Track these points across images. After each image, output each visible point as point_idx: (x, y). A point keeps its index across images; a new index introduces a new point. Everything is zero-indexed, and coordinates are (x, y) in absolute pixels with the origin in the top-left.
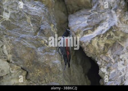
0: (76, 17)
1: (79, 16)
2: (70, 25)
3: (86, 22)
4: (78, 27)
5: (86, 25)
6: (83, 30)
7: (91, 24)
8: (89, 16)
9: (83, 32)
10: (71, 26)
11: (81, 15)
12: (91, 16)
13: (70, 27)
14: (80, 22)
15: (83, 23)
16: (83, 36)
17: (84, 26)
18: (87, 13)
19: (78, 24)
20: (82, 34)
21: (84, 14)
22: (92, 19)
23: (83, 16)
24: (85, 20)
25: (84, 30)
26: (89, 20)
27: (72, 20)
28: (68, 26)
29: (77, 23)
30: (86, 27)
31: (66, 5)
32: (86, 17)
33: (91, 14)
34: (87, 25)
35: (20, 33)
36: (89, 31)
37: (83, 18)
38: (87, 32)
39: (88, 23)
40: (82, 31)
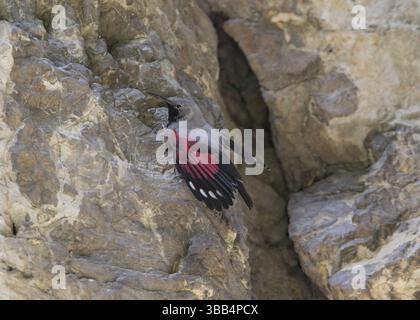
0: (316, 201)
1: (325, 199)
2: (294, 230)
3: (350, 217)
4: (323, 237)
5: (348, 230)
6: (340, 246)
7: (367, 225)
8: (359, 197)
9: (339, 253)
10: (297, 234)
11: (333, 194)
12: (366, 197)
13: (294, 236)
14: (330, 219)
15: (340, 220)
16: (340, 266)
17: (343, 232)
18: (352, 187)
19: (322, 227)
20: (337, 261)
21: (342, 191)
22: (369, 207)
23: (340, 198)
24: (345, 213)
25: (342, 248)
26: (361, 212)
27: (303, 210)
28: (287, 234)
29: (319, 222)
30: (350, 237)
32: (350, 203)
33: (366, 191)
34: (353, 229)
35: (117, 265)
36: (362, 250)
37: (340, 205)
38: (355, 255)
39: (358, 222)
40: (335, 250)
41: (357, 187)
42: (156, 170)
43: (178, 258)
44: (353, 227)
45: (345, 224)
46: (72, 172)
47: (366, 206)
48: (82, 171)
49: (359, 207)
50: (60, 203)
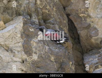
1: (91, 55)
2: (85, 62)
3: (97, 59)
4: (91, 63)
5: (97, 62)
6: (95, 65)
7: (101, 61)
8: (99, 55)
9: (94, 67)
11: (93, 54)
12: (100, 54)
14: (93, 59)
15: (95, 60)
16: (95, 70)
17: (95, 62)
18: (97, 52)
19: (91, 61)
20: (94, 69)
21: (95, 53)
22: (101, 57)
23: (95, 55)
24: (96, 58)
25: (95, 66)
26: (99, 58)
28: (83, 63)
29: (90, 60)
30: (97, 63)
31: (81, 47)
32: (97, 56)
33: (100, 53)
34: (98, 62)
36: (100, 66)
37: (95, 56)
38: (98, 67)
39: (99, 60)
40: (94, 66)
41: (98, 52)
42: (54, 48)
43: (59, 68)
44: (98, 61)
45: (96, 60)
46: (36, 49)
47: (100, 56)
48: (38, 49)
49: (99, 57)
50: (33, 56)
